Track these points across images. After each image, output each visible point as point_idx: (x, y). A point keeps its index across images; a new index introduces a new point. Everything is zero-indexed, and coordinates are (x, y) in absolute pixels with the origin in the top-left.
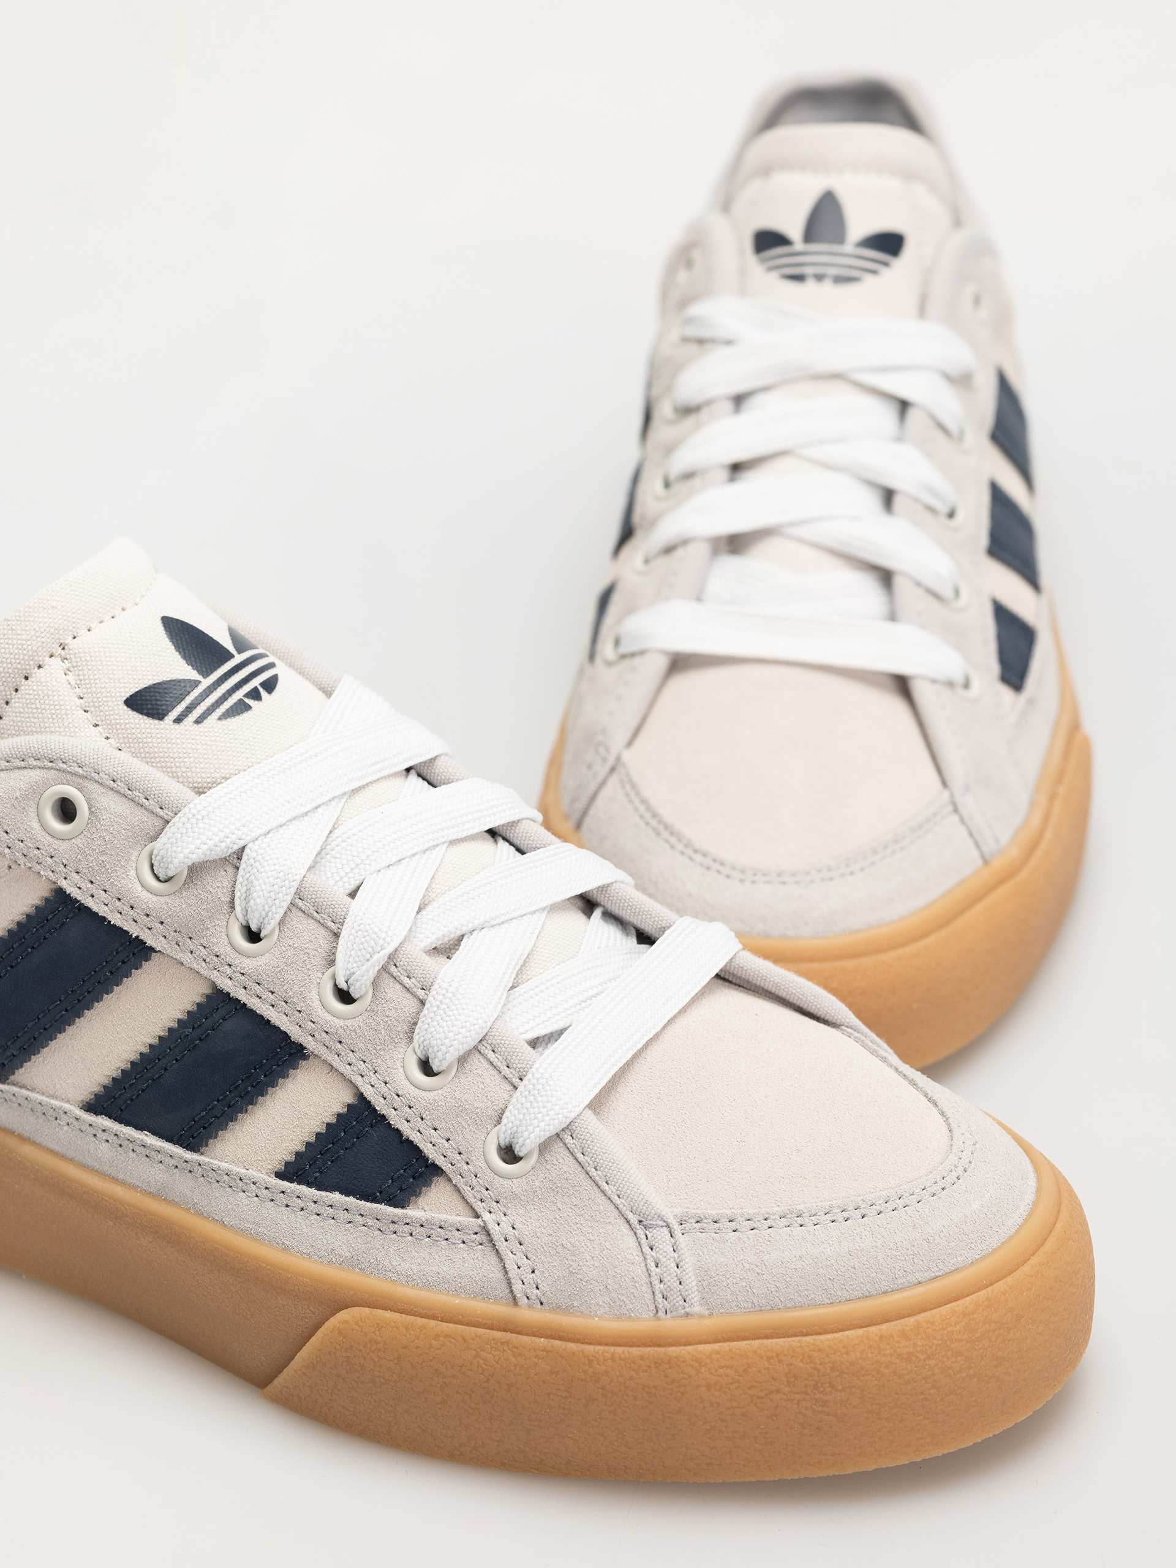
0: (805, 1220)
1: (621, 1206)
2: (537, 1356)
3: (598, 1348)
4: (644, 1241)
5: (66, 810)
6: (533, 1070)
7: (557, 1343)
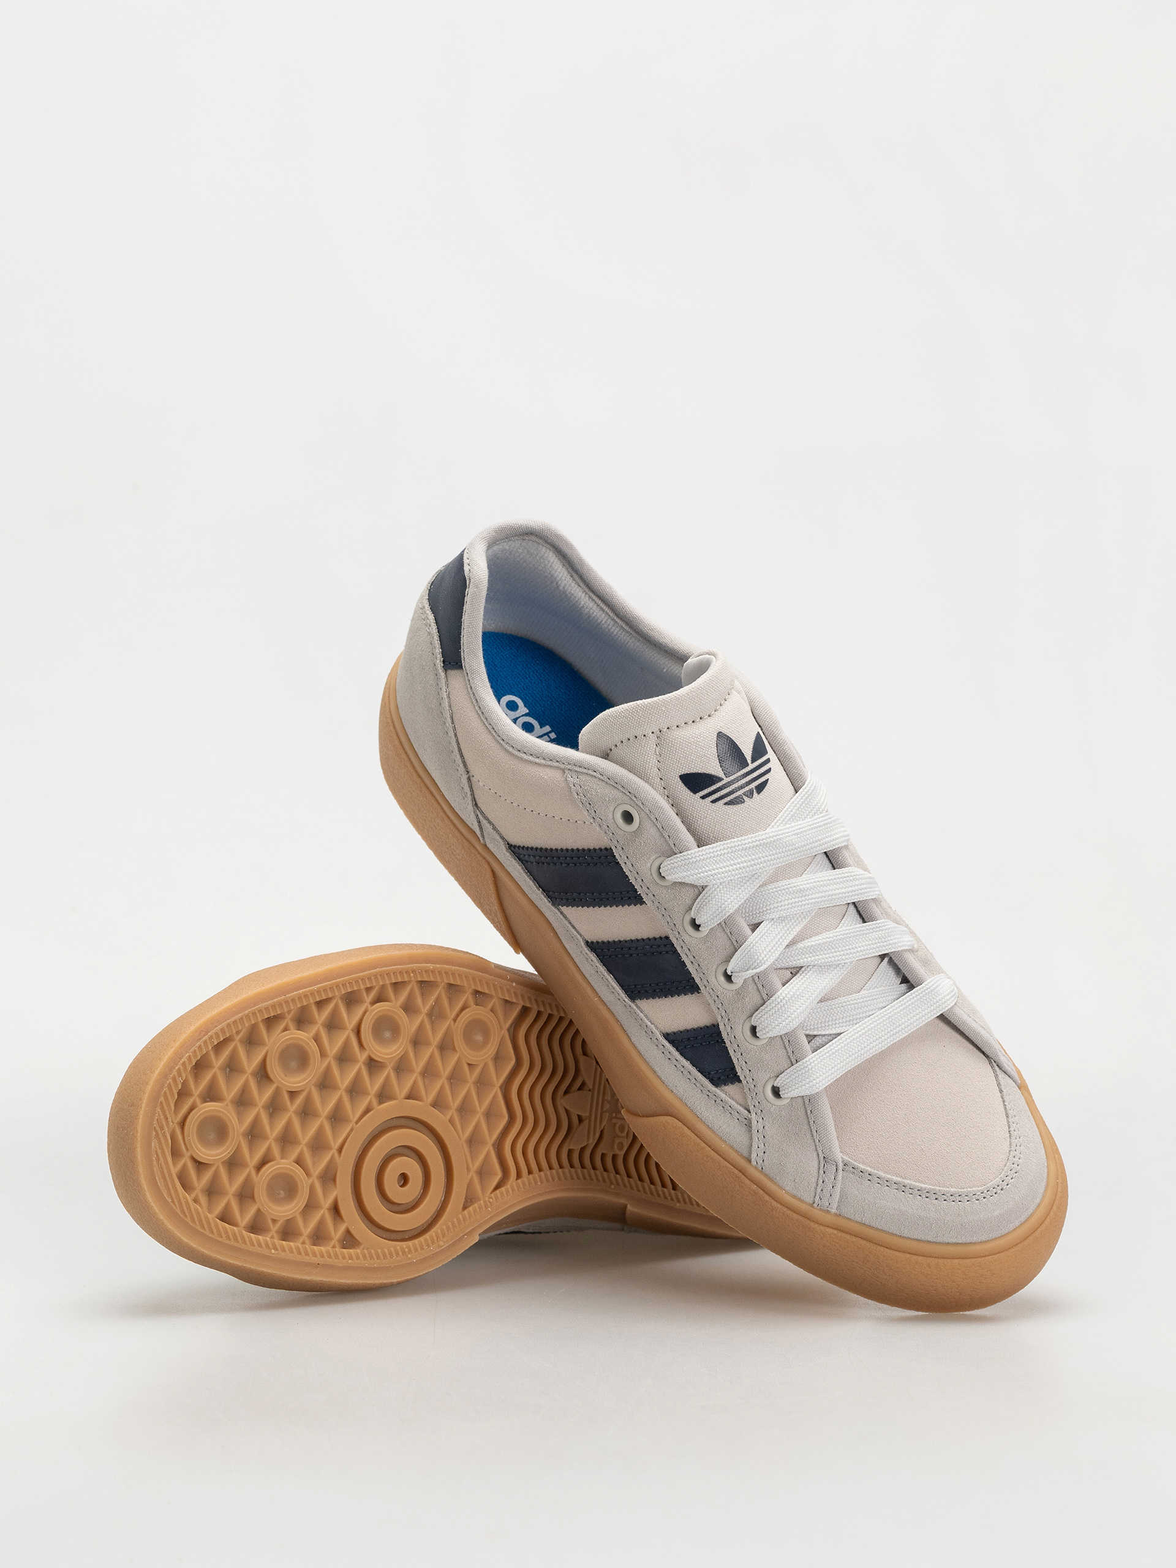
0: (906, 1190)
1: (818, 1147)
2: (750, 1192)
3: (779, 1205)
4: (822, 1168)
5: (628, 817)
6: (804, 1061)
7: (761, 1192)
